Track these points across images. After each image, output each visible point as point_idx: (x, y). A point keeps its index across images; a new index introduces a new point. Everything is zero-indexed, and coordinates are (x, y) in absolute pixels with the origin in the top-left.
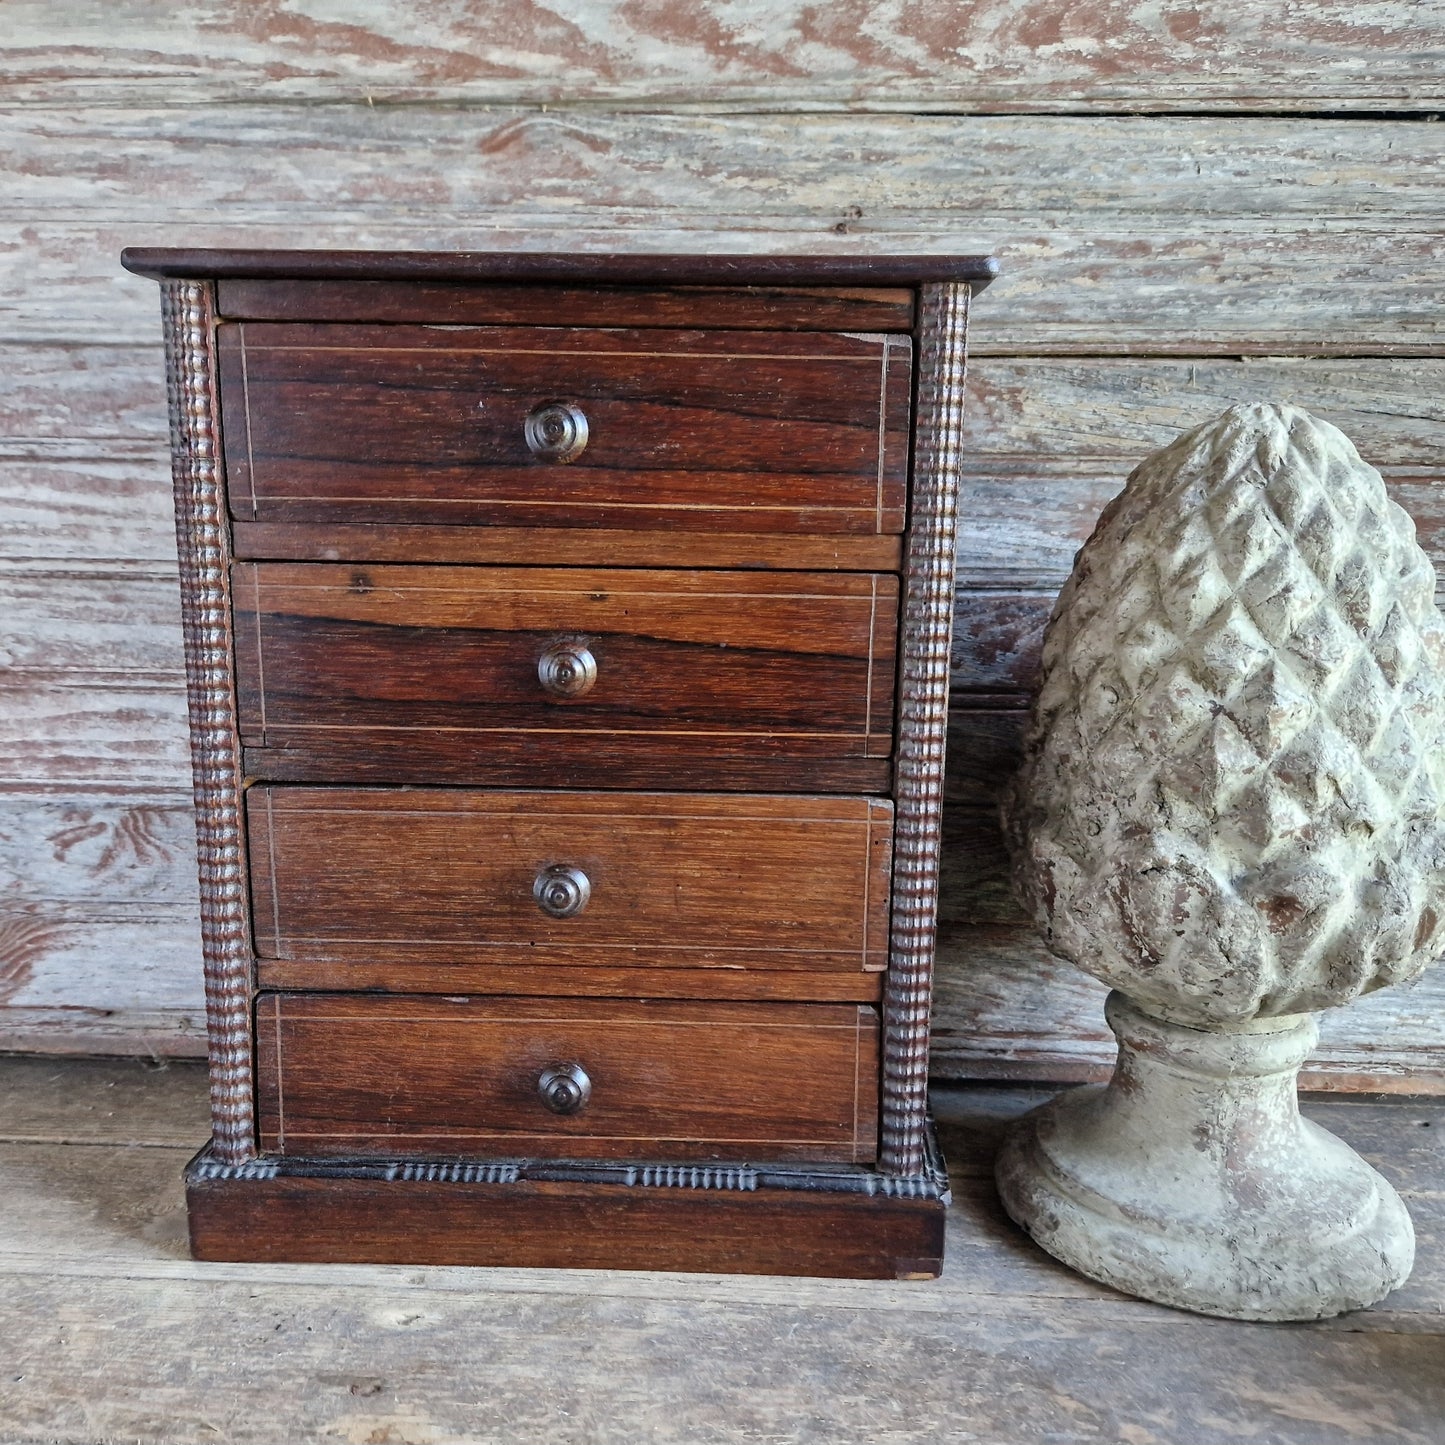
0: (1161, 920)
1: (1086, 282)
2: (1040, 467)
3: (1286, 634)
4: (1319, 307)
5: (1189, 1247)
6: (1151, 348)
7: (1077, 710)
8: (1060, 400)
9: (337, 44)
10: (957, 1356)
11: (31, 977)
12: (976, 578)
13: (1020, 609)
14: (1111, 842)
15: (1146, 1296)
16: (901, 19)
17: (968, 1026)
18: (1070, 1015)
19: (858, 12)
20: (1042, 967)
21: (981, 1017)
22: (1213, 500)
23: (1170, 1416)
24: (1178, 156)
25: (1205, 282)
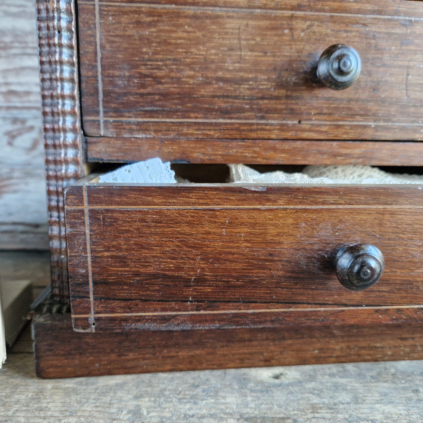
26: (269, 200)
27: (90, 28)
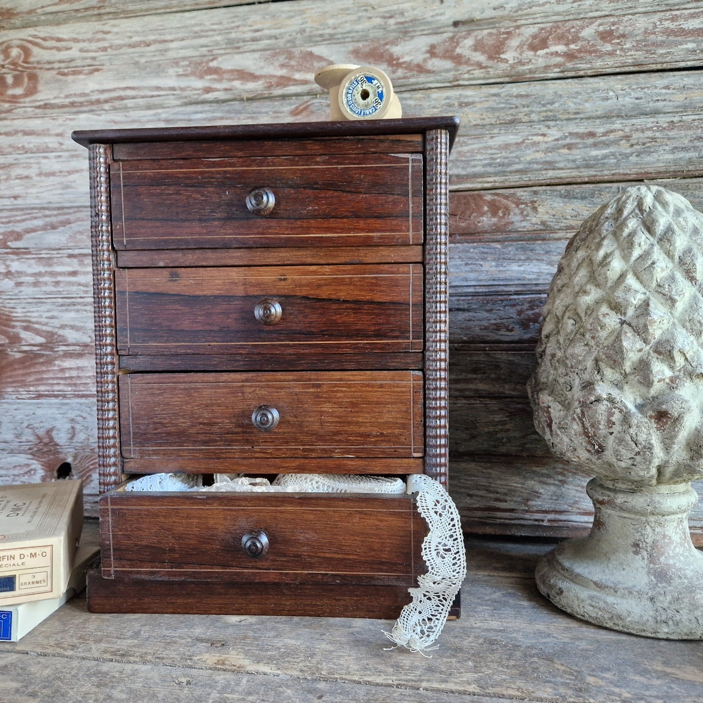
0: (601, 427)
1: (565, 151)
2: (548, 236)
3: (654, 284)
4: (681, 155)
5: (630, 601)
6: (598, 179)
7: (558, 333)
8: (555, 205)
9: (232, 77)
10: (505, 646)
11: (91, 481)
12: (519, 289)
13: (541, 302)
14: (577, 393)
15: (608, 626)
16: (474, 45)
17: (523, 507)
18: (576, 502)
19: (455, 44)
20: (560, 478)
21: (530, 503)
22: (617, 227)
23: (614, 675)
24: (608, 93)
25: (624, 147)
26: (208, 504)
27: (126, 399)
